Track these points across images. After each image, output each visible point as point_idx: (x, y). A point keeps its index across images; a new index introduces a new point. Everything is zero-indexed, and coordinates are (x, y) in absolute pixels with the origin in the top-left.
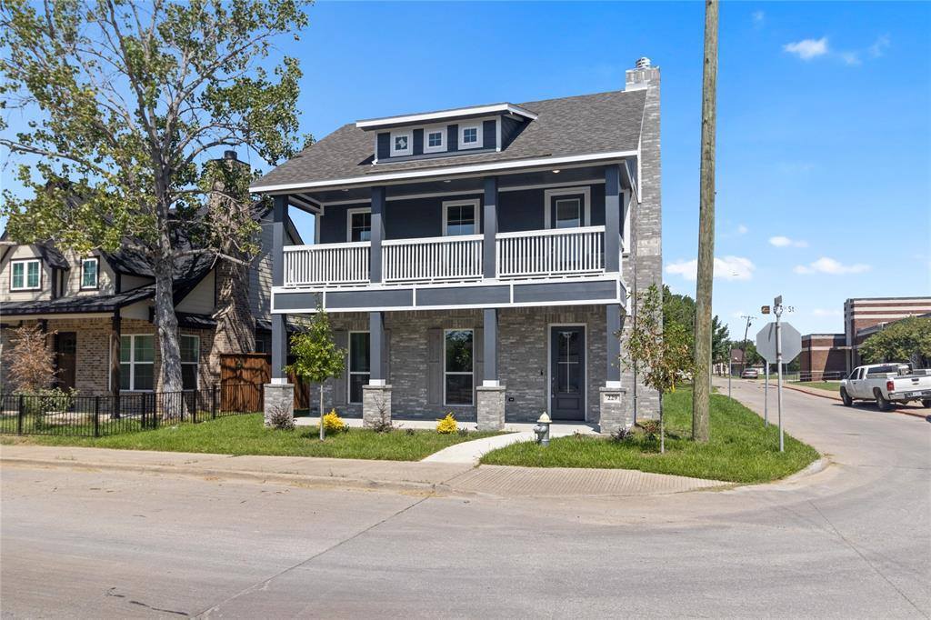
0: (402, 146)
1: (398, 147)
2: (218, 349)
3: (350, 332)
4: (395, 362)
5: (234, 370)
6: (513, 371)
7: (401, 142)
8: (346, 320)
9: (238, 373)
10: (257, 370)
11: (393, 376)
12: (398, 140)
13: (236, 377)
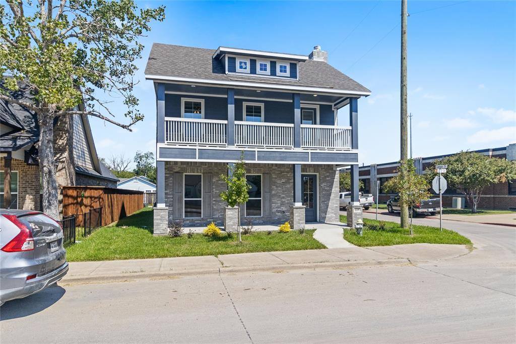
0: (244, 67)
1: (241, 67)
2: (58, 183)
3: (184, 174)
4: (216, 192)
5: (75, 198)
6: (283, 197)
7: (243, 64)
8: (182, 166)
9: (79, 200)
10: (95, 198)
11: (214, 201)
12: (241, 63)
13: (77, 203)
